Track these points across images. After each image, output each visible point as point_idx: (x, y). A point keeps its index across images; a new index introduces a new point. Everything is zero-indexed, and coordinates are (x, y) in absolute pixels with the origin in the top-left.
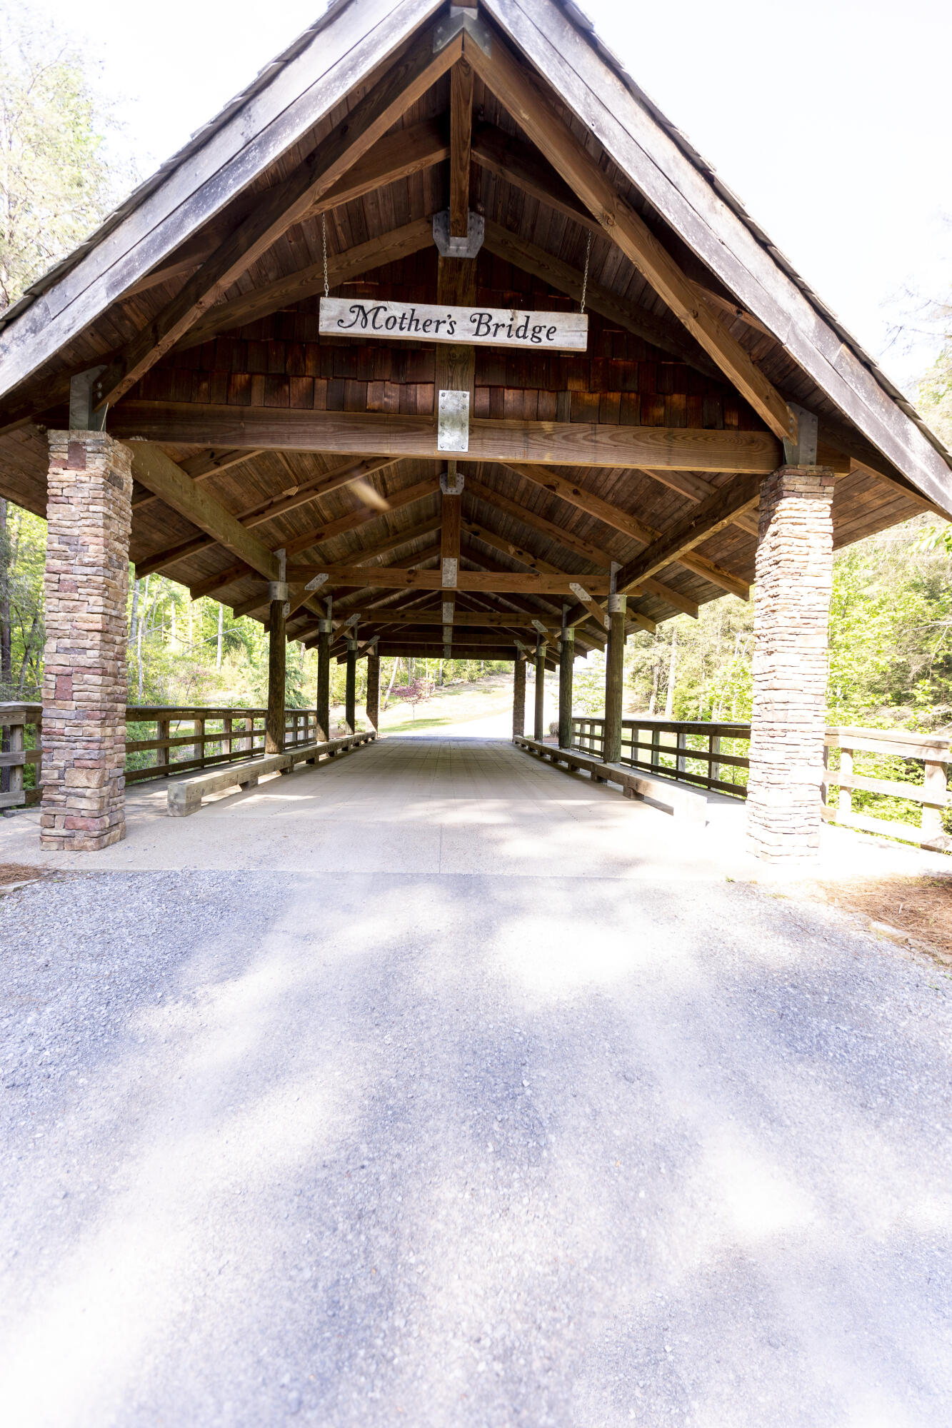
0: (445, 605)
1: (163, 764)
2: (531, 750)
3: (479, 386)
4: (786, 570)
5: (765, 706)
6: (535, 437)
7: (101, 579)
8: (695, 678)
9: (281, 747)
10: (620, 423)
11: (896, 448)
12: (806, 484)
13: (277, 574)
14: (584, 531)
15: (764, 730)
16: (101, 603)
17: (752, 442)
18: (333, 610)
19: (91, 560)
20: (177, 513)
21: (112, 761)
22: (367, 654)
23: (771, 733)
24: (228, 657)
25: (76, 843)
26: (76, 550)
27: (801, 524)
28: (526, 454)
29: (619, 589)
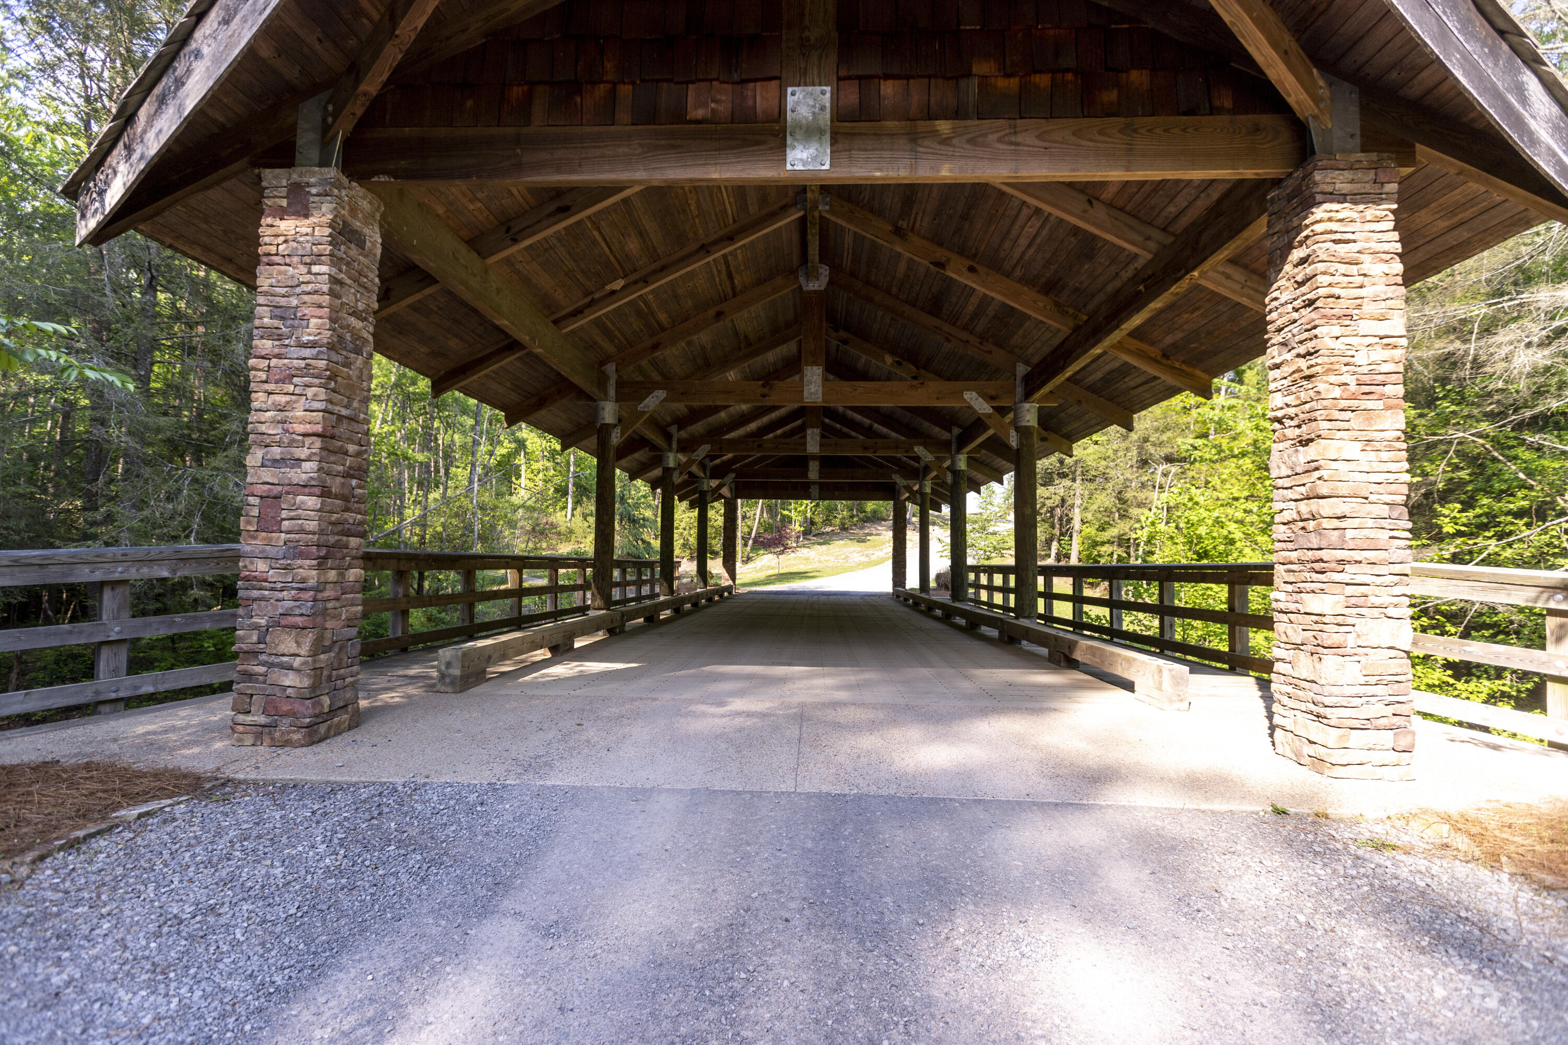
0: (809, 431)
1: (466, 624)
2: (916, 604)
3: (844, 79)
4: (1328, 312)
5: (1301, 524)
6: (926, 143)
7: (322, 364)
8: (1107, 519)
9: (608, 602)
10: (1052, 116)
11: (1508, 110)
12: (1352, 181)
13: (606, 393)
14: (981, 325)
15: (1301, 562)
16: (323, 397)
17: (1257, 129)
18: (679, 441)
19: (311, 338)
20: (475, 311)
21: (337, 617)
22: (721, 496)
23: (1317, 566)
24: (579, 509)
25: (277, 734)
26: (292, 326)
27: (1347, 242)
28: (913, 168)
29: (1027, 396)
